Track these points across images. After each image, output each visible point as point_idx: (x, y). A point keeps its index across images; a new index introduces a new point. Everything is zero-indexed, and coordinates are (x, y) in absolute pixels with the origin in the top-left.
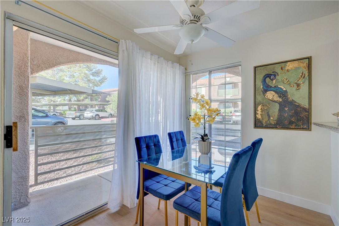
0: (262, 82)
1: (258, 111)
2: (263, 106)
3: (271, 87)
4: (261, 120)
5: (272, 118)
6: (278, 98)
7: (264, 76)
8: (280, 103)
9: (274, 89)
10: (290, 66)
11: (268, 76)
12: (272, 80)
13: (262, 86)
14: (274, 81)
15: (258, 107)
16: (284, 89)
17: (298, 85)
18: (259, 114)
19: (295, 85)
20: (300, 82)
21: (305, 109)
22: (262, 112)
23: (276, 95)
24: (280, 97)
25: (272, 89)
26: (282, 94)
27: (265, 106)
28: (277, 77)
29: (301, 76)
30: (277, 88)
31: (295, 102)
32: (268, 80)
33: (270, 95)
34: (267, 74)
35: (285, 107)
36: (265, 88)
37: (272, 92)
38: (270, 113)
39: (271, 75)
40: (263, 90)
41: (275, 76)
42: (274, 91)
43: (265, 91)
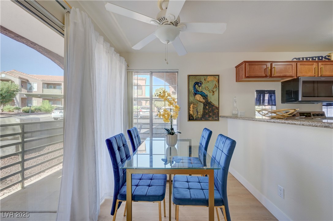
0: (193, 87)
1: (190, 108)
2: (194, 104)
3: (199, 91)
4: (193, 115)
5: (199, 114)
6: (203, 99)
7: (195, 83)
8: (204, 103)
9: (201, 93)
10: (209, 79)
11: (197, 83)
12: (199, 87)
13: (193, 90)
14: (201, 88)
15: (190, 105)
16: (206, 94)
17: (213, 92)
18: (191, 111)
19: (212, 91)
20: (214, 90)
21: (216, 107)
22: (193, 109)
23: (202, 97)
24: (204, 99)
25: (199, 93)
26: (205, 97)
27: (195, 105)
28: (202, 85)
29: (215, 86)
30: (202, 93)
31: (212, 103)
32: (197, 86)
33: (198, 97)
34: (196, 82)
35: (207, 106)
36: (195, 91)
37: (199, 95)
38: (198, 110)
39: (199, 83)
40: (194, 93)
41: (201, 84)
42: (200, 94)
43: (195, 94)
